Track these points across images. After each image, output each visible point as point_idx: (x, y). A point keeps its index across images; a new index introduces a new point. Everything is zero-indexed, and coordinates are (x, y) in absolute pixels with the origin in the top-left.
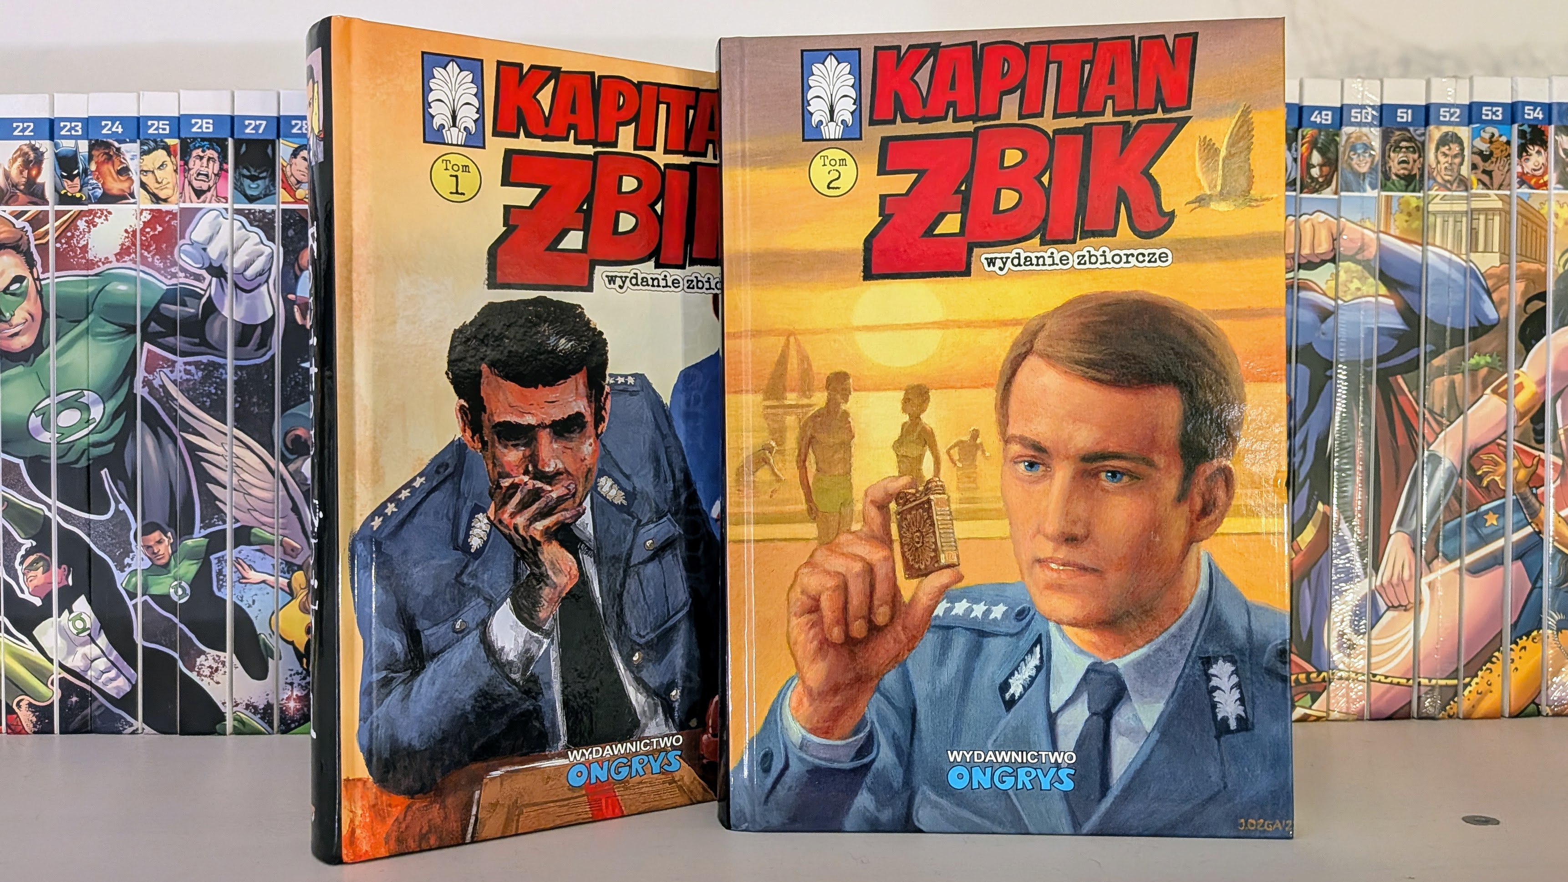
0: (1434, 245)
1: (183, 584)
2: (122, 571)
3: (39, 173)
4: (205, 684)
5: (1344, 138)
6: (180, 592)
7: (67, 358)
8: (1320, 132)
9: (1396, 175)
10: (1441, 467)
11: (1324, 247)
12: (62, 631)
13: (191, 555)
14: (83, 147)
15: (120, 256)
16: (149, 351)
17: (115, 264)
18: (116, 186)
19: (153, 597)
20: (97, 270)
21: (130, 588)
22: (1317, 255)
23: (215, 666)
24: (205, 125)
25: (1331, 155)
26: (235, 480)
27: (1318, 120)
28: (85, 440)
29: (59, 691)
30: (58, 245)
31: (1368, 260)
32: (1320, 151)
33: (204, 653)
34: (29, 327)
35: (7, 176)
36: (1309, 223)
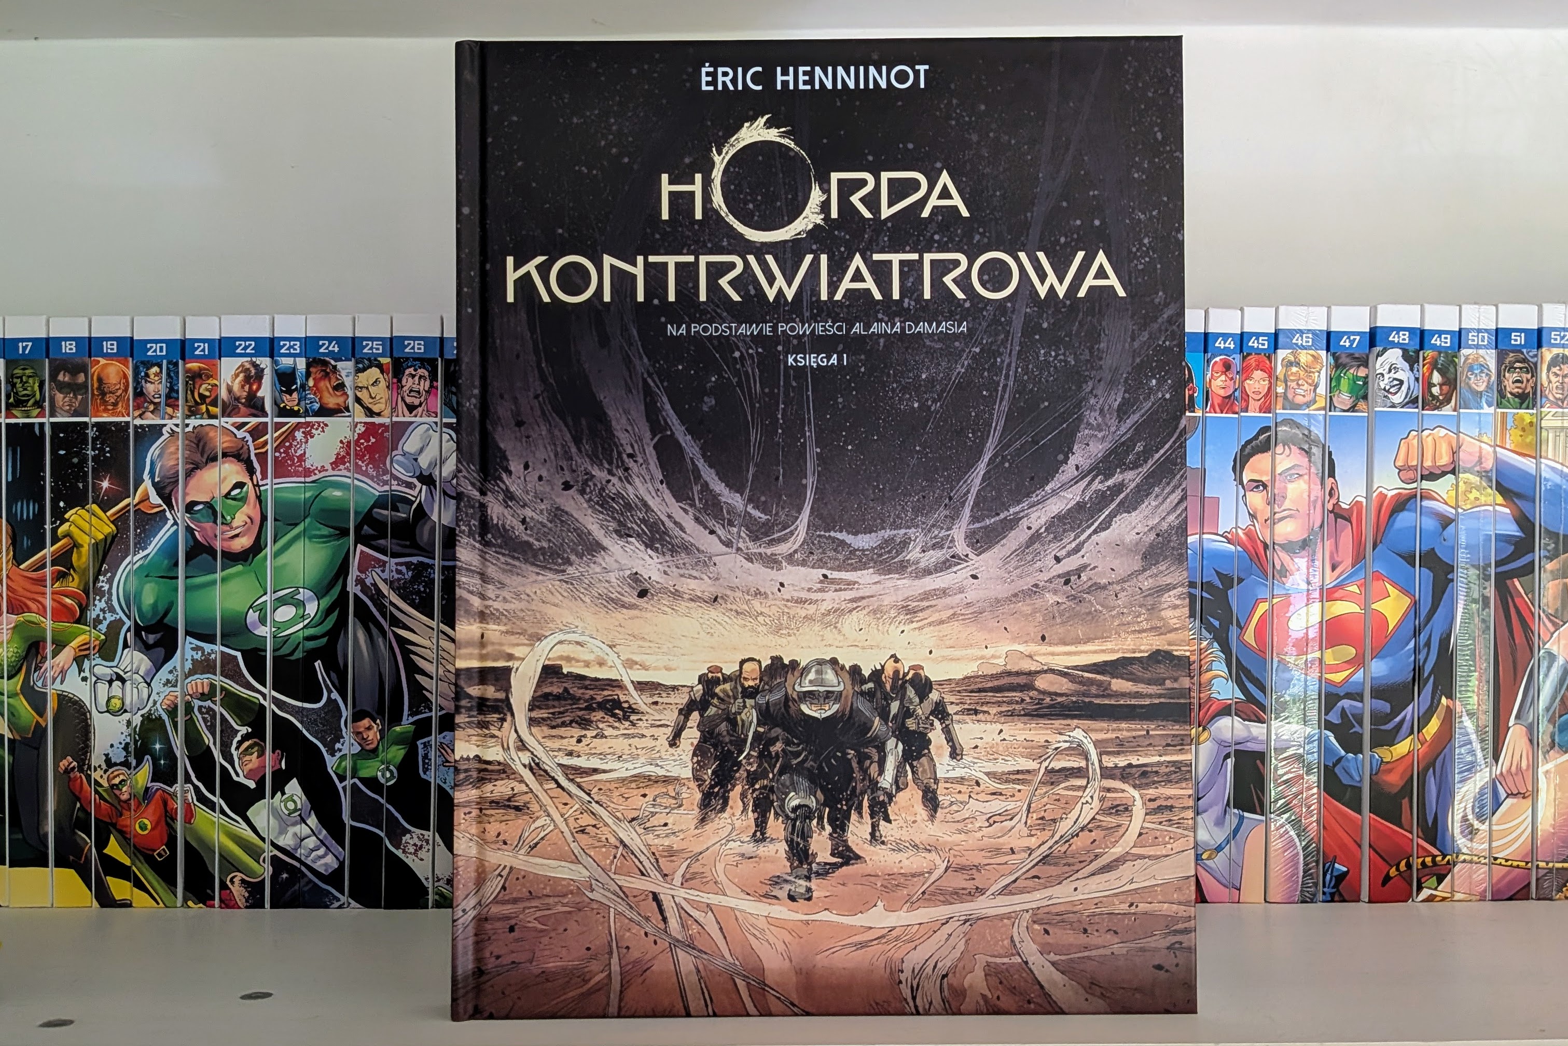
0: (1546, 458)
1: (392, 767)
2: (333, 755)
3: (259, 388)
5: (1463, 359)
6: (388, 775)
7: (283, 559)
8: (1440, 353)
9: (1511, 393)
10: (1556, 664)
11: (1444, 460)
12: (274, 812)
13: (399, 741)
14: (301, 364)
15: (335, 464)
16: (362, 552)
17: (330, 472)
18: (332, 401)
19: (362, 780)
20: (313, 478)
21: (340, 772)
22: (1439, 467)
23: (419, 844)
24: (416, 346)
25: (1452, 376)
26: (441, 671)
27: (1438, 343)
28: (301, 634)
29: (271, 868)
30: (277, 454)
31: (1486, 472)
32: (1439, 371)
33: (409, 832)
34: (249, 529)
35: (230, 390)
36: (1430, 438)
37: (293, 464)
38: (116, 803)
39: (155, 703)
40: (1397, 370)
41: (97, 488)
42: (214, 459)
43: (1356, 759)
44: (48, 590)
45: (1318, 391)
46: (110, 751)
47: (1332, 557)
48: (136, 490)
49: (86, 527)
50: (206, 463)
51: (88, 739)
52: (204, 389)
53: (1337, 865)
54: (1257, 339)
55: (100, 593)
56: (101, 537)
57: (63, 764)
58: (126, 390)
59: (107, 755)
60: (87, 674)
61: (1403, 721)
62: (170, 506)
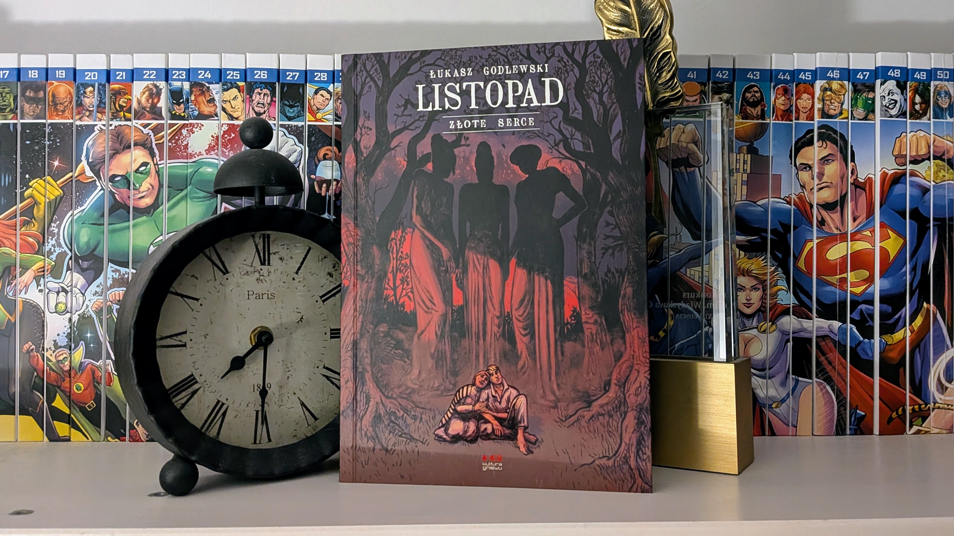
3: (158, 101)
5: (933, 87)
7: (174, 212)
8: (920, 83)
11: (923, 151)
14: (186, 86)
15: (208, 151)
16: (225, 208)
17: (205, 156)
18: (207, 109)
20: (194, 159)
22: (920, 156)
24: (262, 75)
25: (926, 98)
30: (170, 144)
31: (949, 159)
32: (920, 95)
34: (151, 193)
35: (139, 102)
36: (915, 137)
37: (181, 150)
38: (61, 373)
39: (87, 306)
40: (893, 94)
41: (50, 166)
42: (129, 147)
43: (870, 343)
44: (18, 232)
45: (844, 107)
46: (57, 338)
47: (853, 213)
48: (76, 168)
49: (42, 190)
50: (123, 150)
51: (43, 330)
52: (122, 102)
53: (858, 411)
54: (805, 74)
55: (53, 235)
56: (53, 197)
57: (26, 347)
58: (71, 102)
59: (55, 341)
60: (42, 287)
61: (900, 317)
62: (99, 178)
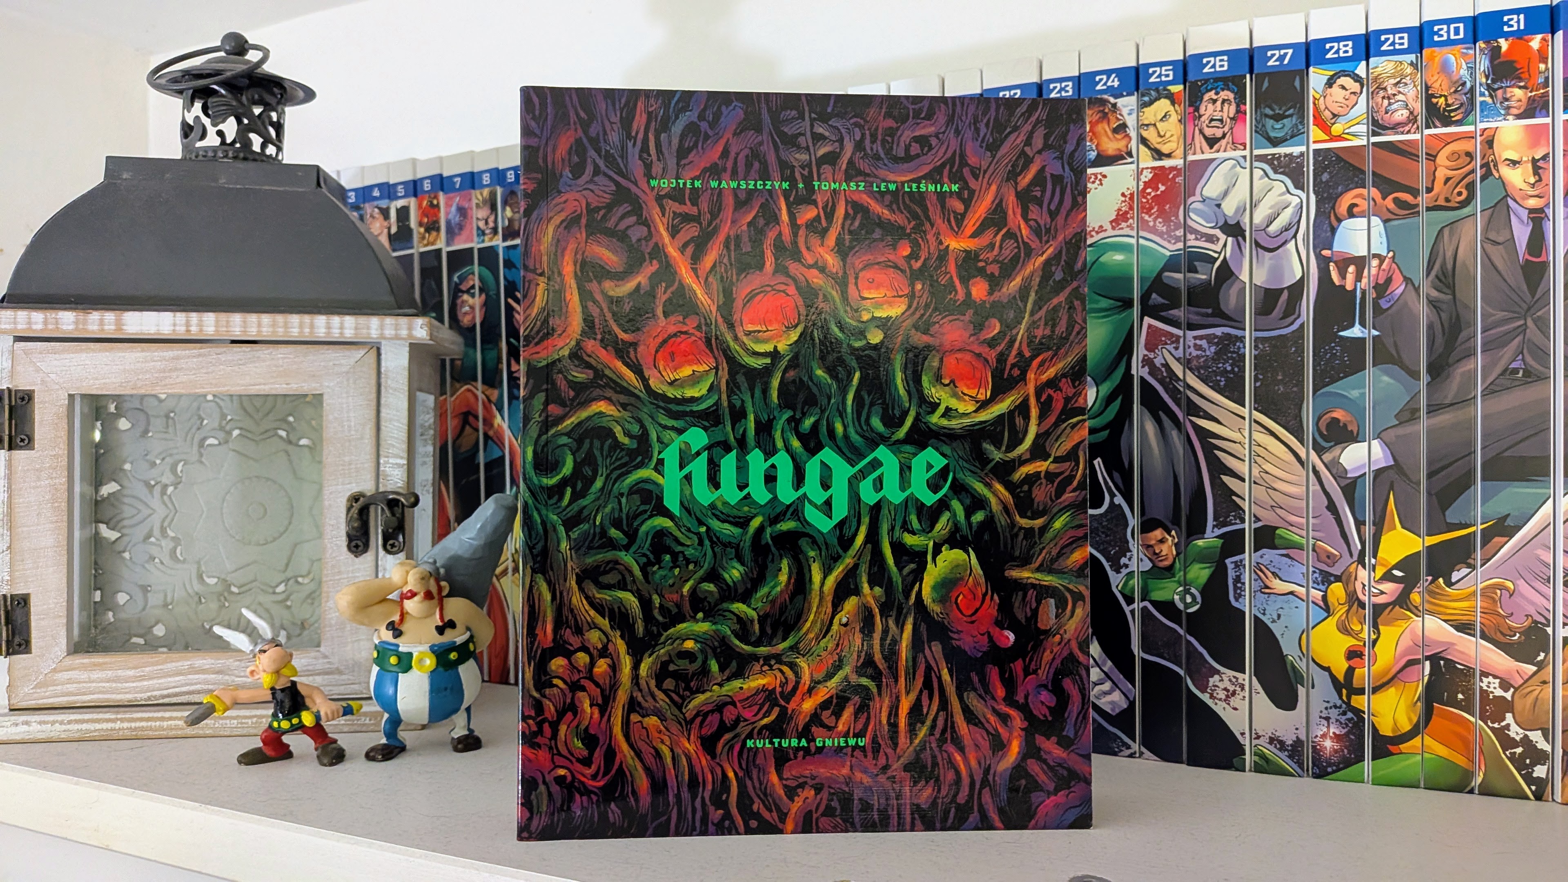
1: (1193, 590)
4: (1219, 708)
6: (1189, 599)
13: (1203, 557)
15: (1115, 222)
16: (1150, 326)
17: (1110, 232)
18: (1111, 146)
19: (1154, 603)
21: (1127, 592)
23: (1231, 688)
24: (1218, 64)
